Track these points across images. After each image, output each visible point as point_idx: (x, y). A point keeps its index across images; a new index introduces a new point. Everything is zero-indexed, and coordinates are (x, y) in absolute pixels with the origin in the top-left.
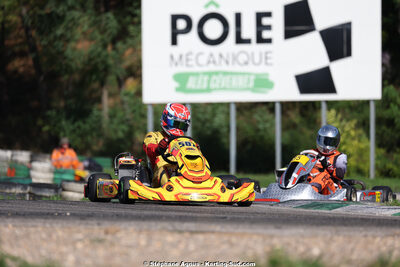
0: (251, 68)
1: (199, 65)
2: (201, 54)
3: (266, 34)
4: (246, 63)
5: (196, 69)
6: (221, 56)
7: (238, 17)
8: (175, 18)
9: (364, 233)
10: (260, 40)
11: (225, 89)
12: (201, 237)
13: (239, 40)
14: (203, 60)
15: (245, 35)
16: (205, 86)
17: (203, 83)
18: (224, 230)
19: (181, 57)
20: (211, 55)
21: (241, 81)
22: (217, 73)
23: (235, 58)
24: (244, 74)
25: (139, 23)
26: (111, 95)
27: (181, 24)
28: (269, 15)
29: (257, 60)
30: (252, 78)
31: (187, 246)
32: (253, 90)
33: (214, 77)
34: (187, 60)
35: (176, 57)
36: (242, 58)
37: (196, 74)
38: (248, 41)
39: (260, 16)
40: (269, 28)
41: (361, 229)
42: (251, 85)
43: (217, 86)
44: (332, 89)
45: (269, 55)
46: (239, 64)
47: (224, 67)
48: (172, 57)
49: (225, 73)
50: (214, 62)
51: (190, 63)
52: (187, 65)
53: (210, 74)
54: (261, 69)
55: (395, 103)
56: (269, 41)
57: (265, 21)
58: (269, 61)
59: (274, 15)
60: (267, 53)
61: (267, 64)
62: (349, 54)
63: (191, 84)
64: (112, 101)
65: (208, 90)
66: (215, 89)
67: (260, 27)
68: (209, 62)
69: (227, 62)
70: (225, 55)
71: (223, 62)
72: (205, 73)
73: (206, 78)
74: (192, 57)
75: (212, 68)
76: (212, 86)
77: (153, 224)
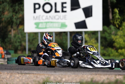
0: (60, 21)
1: (43, 20)
2: (43, 16)
3: (65, 9)
4: (58, 19)
5: (42, 21)
6: (50, 17)
7: (56, 4)
8: (35, 4)
9: (83, 74)
10: (63, 11)
11: (51, 27)
12: (28, 75)
13: (56, 11)
14: (44, 18)
15: (58, 10)
16: (45, 26)
17: (44, 25)
18: (37, 73)
19: (37, 17)
20: (47, 16)
21: (56, 25)
22: (48, 22)
23: (55, 17)
24: (57, 22)
25: (23, 6)
26: (14, 30)
27: (37, 6)
28: (65, 3)
29: (62, 18)
30: (60, 24)
31: (23, 78)
32: (61, 28)
33: (48, 24)
34: (39, 18)
35: (35, 17)
36: (57, 17)
37: (42, 23)
38: (59, 12)
39: (63, 3)
40: (65, 7)
41: (82, 72)
42: (60, 26)
43: (48, 26)
44: (86, 27)
45: (66, 16)
46: (56, 19)
47: (51, 20)
48: (34, 17)
49: (51, 22)
50: (48, 19)
51: (40, 19)
52: (39, 20)
53: (46, 23)
54: (63, 21)
55: (107, 32)
56: (66, 12)
57: (64, 5)
58: (66, 18)
59: (67, 3)
60: (65, 15)
61: (65, 19)
62: (91, 16)
63: (40, 26)
64: (15, 32)
65: (46, 28)
66: (48, 28)
67: (63, 7)
68: (46, 19)
69: (52, 19)
70: (51, 16)
71: (51, 19)
72: (45, 22)
73: (45, 24)
74: (41, 17)
75: (47, 21)
76: (47, 26)
77: (15, 71)
